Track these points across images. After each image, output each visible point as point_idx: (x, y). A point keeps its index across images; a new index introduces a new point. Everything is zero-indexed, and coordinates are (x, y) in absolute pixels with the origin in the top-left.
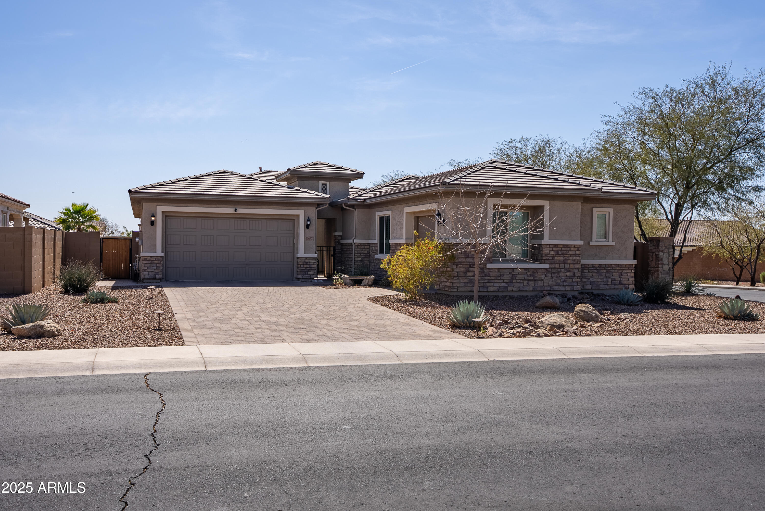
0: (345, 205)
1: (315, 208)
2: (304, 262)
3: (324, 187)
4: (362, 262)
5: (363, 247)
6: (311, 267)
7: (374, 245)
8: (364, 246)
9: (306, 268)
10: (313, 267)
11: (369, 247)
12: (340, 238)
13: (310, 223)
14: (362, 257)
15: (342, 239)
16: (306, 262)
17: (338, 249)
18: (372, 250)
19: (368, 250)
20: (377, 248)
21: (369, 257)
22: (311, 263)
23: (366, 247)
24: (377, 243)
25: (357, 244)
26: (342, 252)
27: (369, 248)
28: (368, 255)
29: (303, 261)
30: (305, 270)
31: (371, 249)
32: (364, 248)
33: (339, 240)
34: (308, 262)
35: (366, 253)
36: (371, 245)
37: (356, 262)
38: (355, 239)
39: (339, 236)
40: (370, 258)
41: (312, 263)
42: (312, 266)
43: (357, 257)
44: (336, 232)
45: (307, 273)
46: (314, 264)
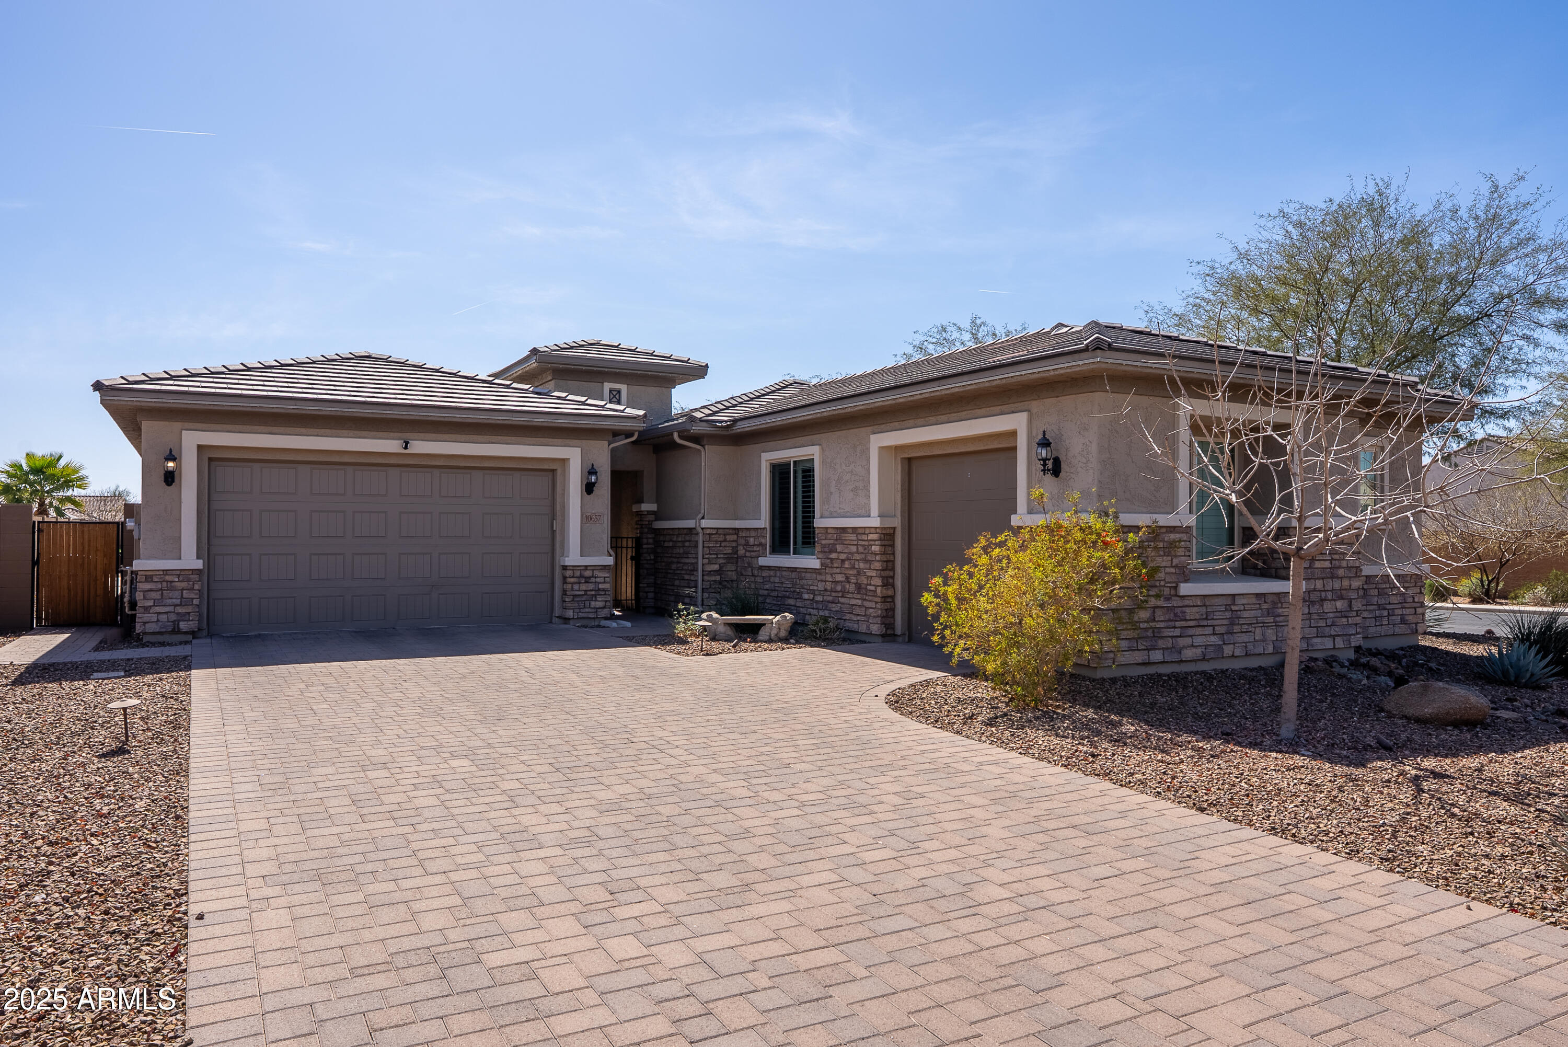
0: (681, 437)
1: (606, 443)
2: (581, 576)
3: (614, 396)
4: (720, 575)
5: (721, 538)
6: (599, 590)
7: (753, 533)
8: (724, 535)
9: (586, 591)
10: (603, 590)
11: (735, 537)
12: (652, 517)
13: (597, 479)
14: (722, 561)
15: (656, 520)
16: (586, 578)
17: (647, 544)
18: (747, 544)
19: (734, 544)
20: (763, 541)
21: (737, 563)
22: (598, 580)
23: (728, 537)
24: (765, 528)
25: (708, 531)
26: (659, 550)
27: (736, 541)
28: (732, 558)
29: (578, 574)
30: (584, 598)
31: (742, 541)
32: (725, 541)
33: (651, 522)
34: (590, 577)
35: (730, 551)
36: (741, 534)
37: (707, 575)
38: (703, 518)
39: (649, 513)
40: (739, 564)
41: (601, 580)
42: (601, 586)
43: (710, 563)
44: (643, 502)
45: (587, 603)
46: (604, 582)
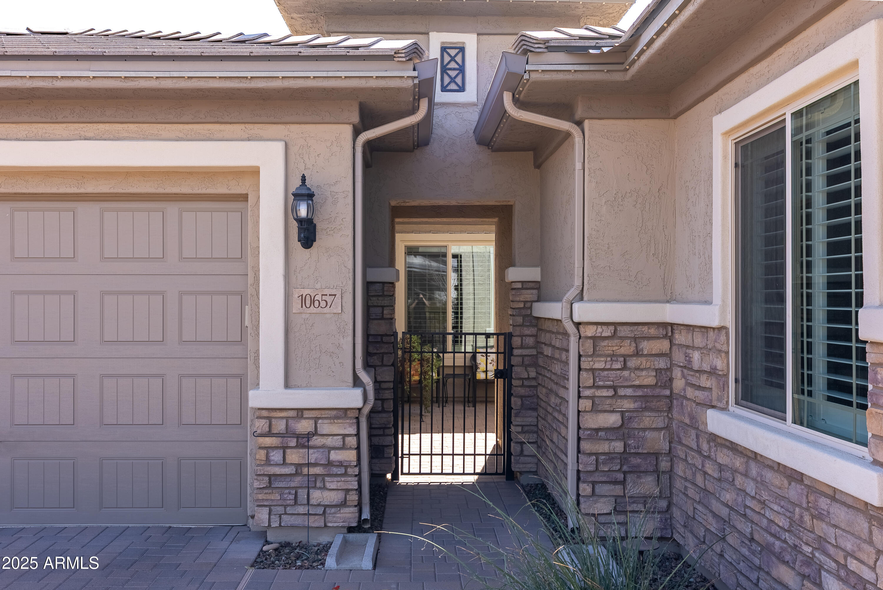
0: (519, 103)
1: (347, 130)
2: (289, 433)
3: (453, 59)
4: (624, 438)
5: (627, 348)
6: (330, 464)
7: (699, 340)
8: (636, 339)
9: (299, 466)
10: (341, 464)
11: (664, 345)
12: (529, 295)
14: (628, 405)
15: (538, 300)
16: (298, 436)
17: (522, 347)
18: (687, 367)
19: (662, 364)
20: (719, 364)
21: (670, 409)
22: (329, 441)
23: (646, 346)
24: (722, 329)
25: (590, 331)
26: (541, 362)
27: (667, 355)
28: (658, 397)
29: (280, 426)
30: (297, 481)
31: (679, 357)
32: (637, 354)
33: (528, 305)
34: (309, 436)
35: (650, 380)
36: (680, 338)
37: (590, 438)
38: (580, 297)
39: (526, 285)
40: (675, 413)
41: (337, 441)
42: (335, 456)
43: (595, 410)
44: (513, 265)
45: (302, 494)
46: (343, 447)
